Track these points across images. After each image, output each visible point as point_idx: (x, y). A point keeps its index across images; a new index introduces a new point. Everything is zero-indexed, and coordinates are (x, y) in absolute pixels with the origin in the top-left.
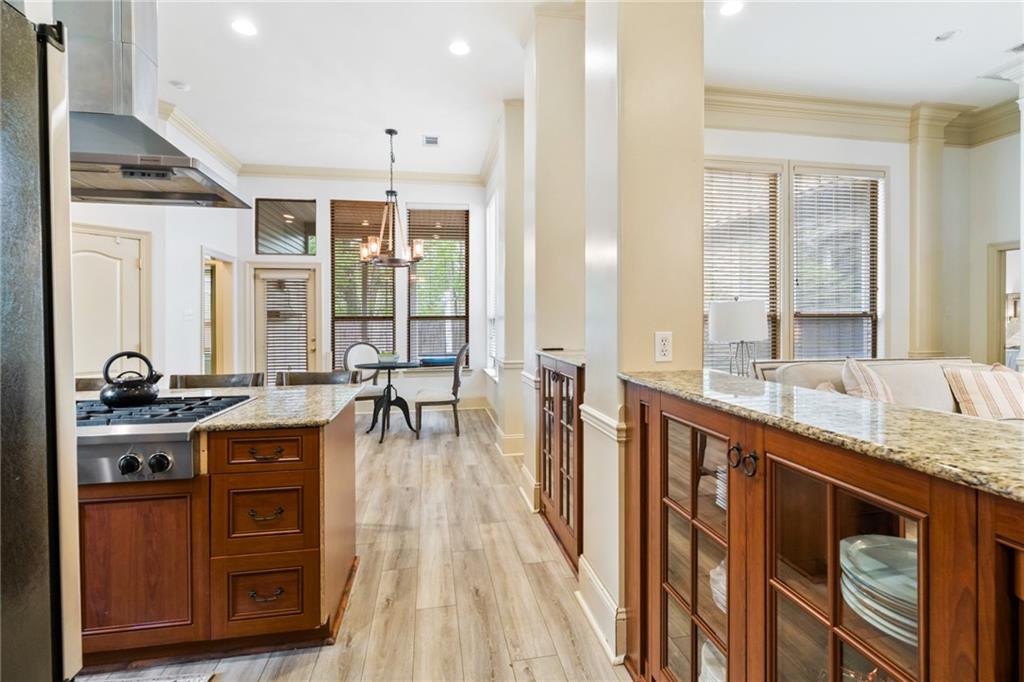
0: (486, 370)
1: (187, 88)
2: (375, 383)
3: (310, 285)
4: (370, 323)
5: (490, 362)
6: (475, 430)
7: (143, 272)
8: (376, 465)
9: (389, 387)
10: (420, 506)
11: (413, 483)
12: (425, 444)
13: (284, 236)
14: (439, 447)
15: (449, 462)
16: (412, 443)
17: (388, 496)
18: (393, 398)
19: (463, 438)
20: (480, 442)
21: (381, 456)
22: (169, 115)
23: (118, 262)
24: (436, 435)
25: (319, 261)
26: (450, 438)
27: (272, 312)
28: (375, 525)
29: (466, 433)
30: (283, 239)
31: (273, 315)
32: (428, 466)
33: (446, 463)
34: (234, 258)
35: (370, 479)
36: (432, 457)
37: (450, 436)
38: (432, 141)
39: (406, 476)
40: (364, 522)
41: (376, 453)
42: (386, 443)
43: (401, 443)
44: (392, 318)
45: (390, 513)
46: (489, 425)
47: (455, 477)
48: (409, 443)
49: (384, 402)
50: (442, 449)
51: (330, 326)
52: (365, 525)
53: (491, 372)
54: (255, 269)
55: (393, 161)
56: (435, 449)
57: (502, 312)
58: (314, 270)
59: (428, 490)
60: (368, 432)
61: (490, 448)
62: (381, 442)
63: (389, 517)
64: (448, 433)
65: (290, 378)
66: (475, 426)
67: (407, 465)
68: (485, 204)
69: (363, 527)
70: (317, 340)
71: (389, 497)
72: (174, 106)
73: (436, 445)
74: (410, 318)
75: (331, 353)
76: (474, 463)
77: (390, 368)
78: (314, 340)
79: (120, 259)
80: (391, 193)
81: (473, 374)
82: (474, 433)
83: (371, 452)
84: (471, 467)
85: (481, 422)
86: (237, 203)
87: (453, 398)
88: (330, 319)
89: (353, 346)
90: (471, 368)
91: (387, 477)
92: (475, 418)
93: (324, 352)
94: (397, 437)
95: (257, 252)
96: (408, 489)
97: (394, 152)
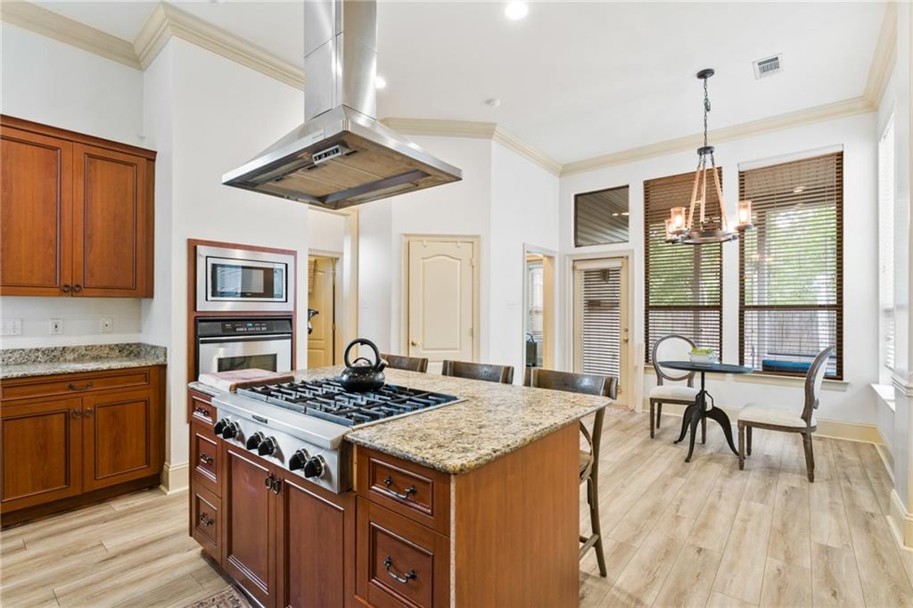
0: (875, 386)
1: (498, 103)
2: (690, 385)
3: (623, 273)
4: (702, 314)
5: (885, 376)
6: (847, 478)
7: (475, 269)
8: (668, 495)
9: (703, 393)
10: (711, 590)
11: (712, 543)
12: (750, 480)
13: (611, 230)
14: (772, 492)
15: (784, 525)
16: (730, 475)
17: (668, 551)
18: (709, 408)
19: (819, 487)
20: (853, 505)
21: (681, 481)
22: (493, 134)
23: (459, 262)
24: (773, 469)
25: (631, 248)
26: (796, 481)
27: (590, 301)
28: (630, 596)
29: (830, 480)
30: (609, 232)
31: (593, 305)
32: (745, 521)
33: (778, 525)
34: (556, 252)
35: (653, 513)
36: (757, 507)
37: (797, 477)
38: (770, 65)
39: (704, 526)
40: (618, 583)
41: (677, 474)
42: (694, 464)
43: (715, 469)
44: (719, 308)
45: (659, 584)
46: (878, 477)
47: (789, 559)
48: (726, 472)
49: (698, 411)
50: (777, 495)
51: (643, 315)
52: (618, 589)
53: (886, 391)
54: (574, 261)
55: (708, 109)
56: (764, 495)
57: (905, 300)
58: (627, 258)
59: (732, 566)
60: (676, 442)
61: (874, 522)
62: (687, 460)
63: (655, 592)
64: (794, 472)
65: (539, 376)
66: (849, 471)
67: (713, 508)
68: (876, 136)
69: (613, 591)
70: (630, 331)
71: (667, 553)
72: (495, 124)
73: (769, 486)
74: (743, 308)
75: (644, 345)
76: (833, 542)
77: (704, 370)
78: (627, 330)
79: (460, 260)
80: (705, 150)
81: (850, 391)
82: (844, 484)
83: (669, 472)
84: (826, 550)
85: (863, 467)
86: (447, 178)
87: (803, 424)
88: (643, 309)
89: (663, 339)
90: (845, 380)
91: (677, 518)
92: (851, 457)
93: (636, 343)
94: (711, 458)
95: (576, 246)
96: (700, 550)
97: (709, 97)
